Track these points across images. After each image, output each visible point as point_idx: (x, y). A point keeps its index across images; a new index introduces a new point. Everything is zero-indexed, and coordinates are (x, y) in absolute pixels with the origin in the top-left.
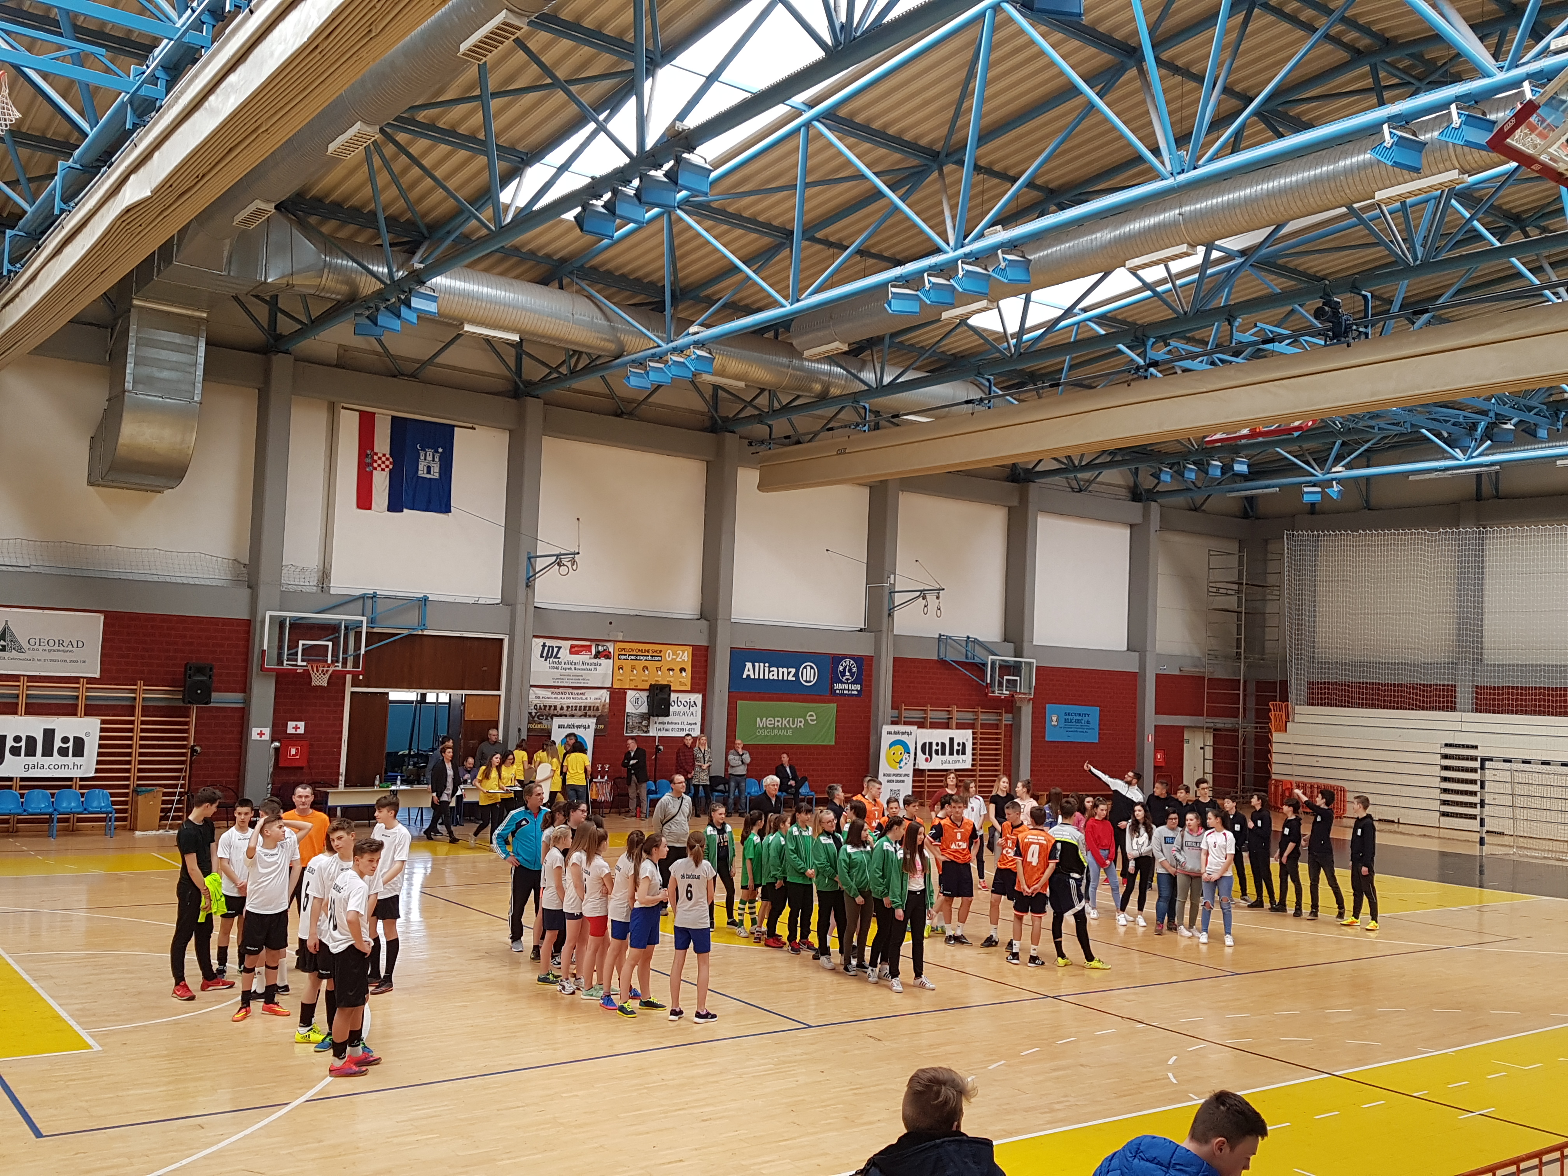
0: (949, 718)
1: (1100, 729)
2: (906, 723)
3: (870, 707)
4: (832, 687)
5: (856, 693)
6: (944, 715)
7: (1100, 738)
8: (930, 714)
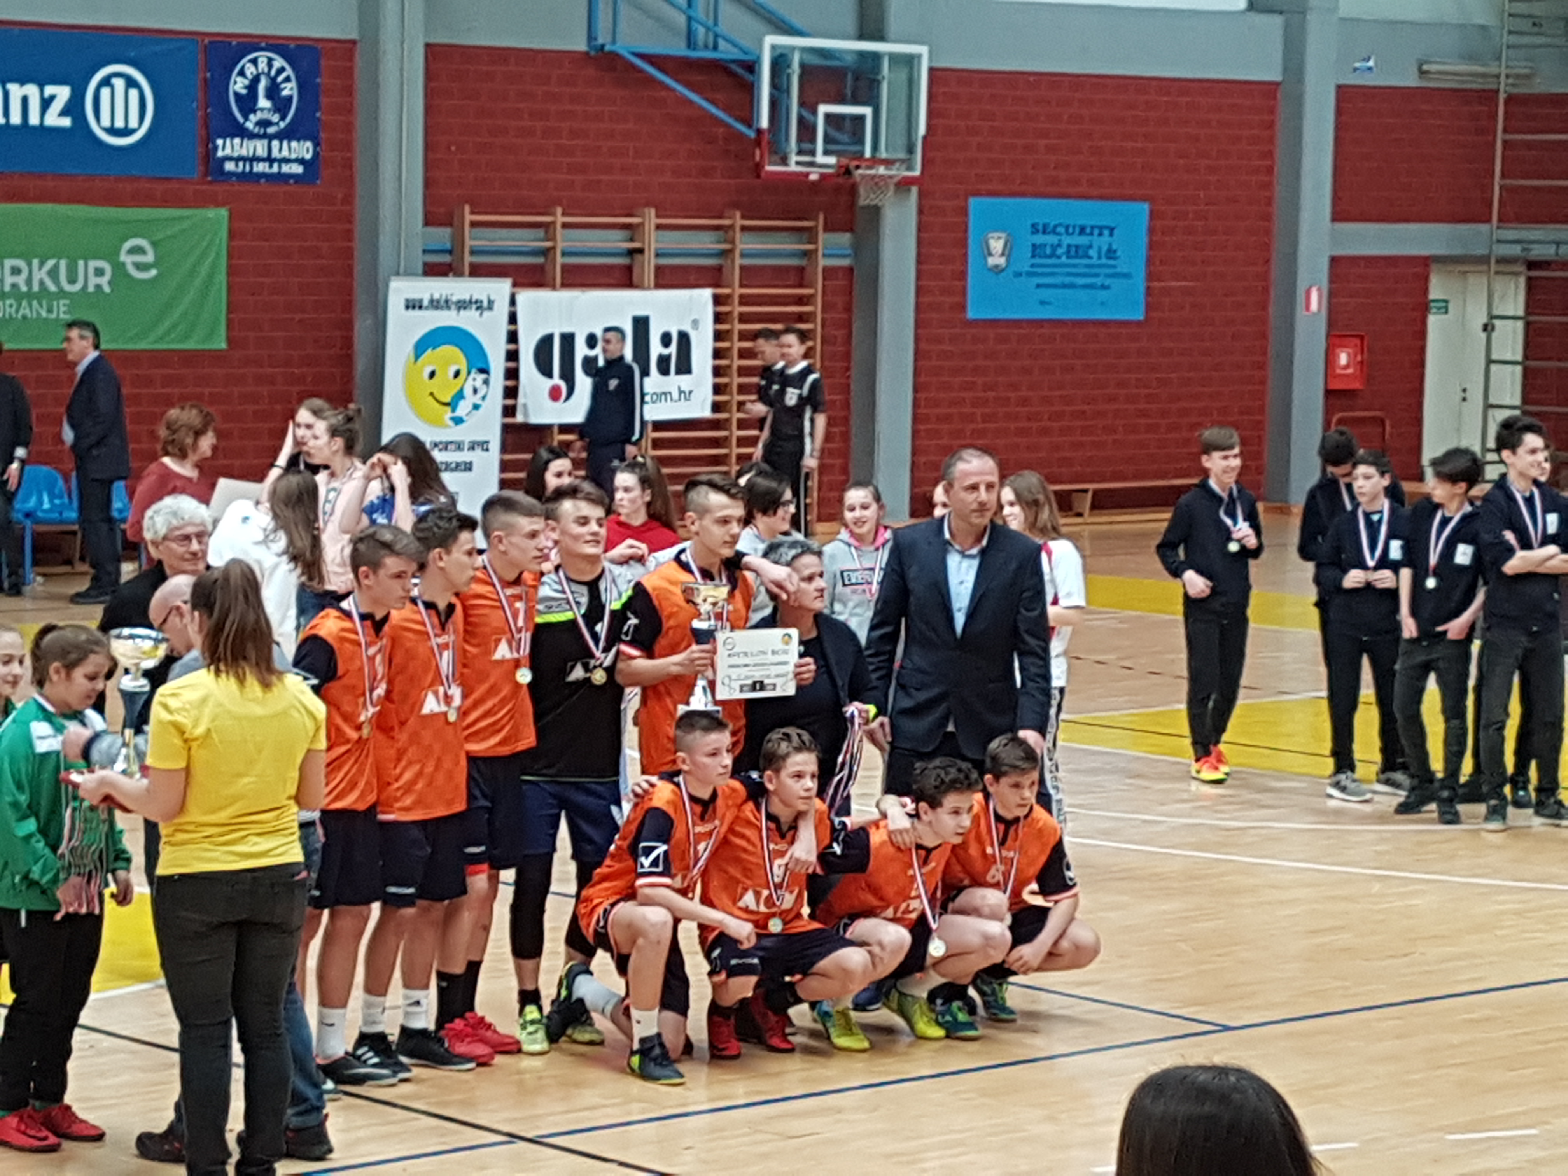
0: (631, 252)
1: (1151, 276)
2: (477, 271)
3: (349, 218)
4: (209, 152)
5: (298, 169)
6: (617, 241)
7: (1149, 307)
8: (564, 240)
